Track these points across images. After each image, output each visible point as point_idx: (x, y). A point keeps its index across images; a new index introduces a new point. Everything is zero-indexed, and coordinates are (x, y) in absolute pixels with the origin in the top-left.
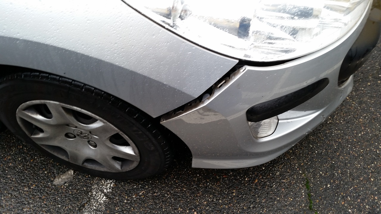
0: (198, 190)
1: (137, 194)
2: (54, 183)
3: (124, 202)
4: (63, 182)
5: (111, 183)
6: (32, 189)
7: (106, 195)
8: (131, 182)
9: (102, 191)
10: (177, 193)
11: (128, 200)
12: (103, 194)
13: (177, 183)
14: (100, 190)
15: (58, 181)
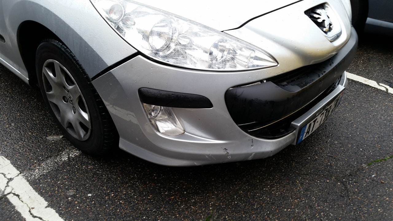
0: (127, 183)
1: (87, 167)
2: (47, 138)
3: (75, 166)
4: (52, 140)
5: (78, 153)
6: (33, 135)
7: (69, 158)
8: (90, 158)
9: (69, 155)
10: (112, 178)
11: (78, 167)
12: (67, 156)
13: (117, 173)
14: (68, 153)
15: (50, 138)
